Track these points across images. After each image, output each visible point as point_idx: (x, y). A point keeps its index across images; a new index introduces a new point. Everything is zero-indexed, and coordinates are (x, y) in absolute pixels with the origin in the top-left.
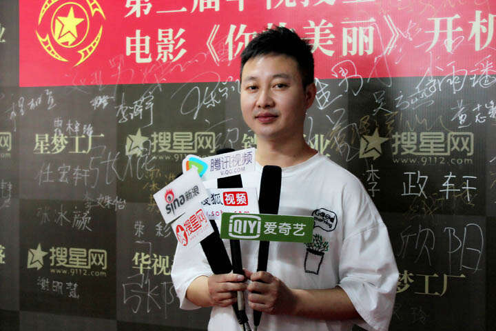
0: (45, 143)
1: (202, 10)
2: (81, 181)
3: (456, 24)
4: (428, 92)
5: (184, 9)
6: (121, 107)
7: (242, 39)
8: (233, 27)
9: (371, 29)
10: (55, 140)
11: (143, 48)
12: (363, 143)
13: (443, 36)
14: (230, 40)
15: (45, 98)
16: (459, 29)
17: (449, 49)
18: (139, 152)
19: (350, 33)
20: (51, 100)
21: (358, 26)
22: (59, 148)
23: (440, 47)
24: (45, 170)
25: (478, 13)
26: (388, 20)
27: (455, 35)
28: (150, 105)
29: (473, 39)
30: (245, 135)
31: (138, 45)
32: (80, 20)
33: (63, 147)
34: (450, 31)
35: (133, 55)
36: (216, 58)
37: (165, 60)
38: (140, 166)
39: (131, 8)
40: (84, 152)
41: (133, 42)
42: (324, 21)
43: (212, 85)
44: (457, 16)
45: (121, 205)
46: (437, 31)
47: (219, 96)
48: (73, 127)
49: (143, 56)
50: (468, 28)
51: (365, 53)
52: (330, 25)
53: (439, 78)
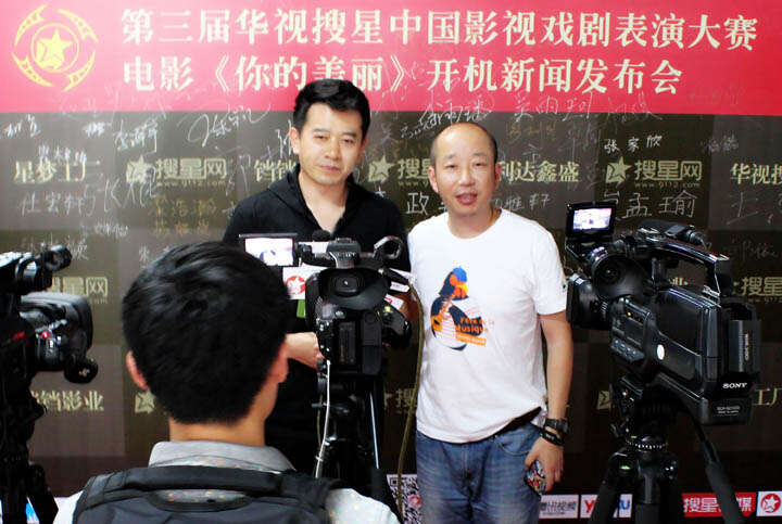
0: (28, 171)
1: (209, 39)
2: (74, 211)
3: (453, 67)
4: (429, 124)
5: (189, 39)
6: (120, 134)
7: (253, 70)
8: (243, 59)
9: (379, 68)
10: (40, 167)
11: (144, 75)
12: (372, 169)
13: (442, 77)
14: (240, 71)
15: (26, 124)
16: (456, 72)
17: (448, 88)
18: (142, 179)
19: (360, 70)
20: (34, 126)
21: (367, 64)
22: (46, 176)
23: (440, 86)
24: (29, 199)
25: (472, 59)
26: (395, 61)
27: (452, 76)
28: (154, 132)
29: (468, 81)
30: (257, 162)
31: (138, 72)
32: (68, 44)
33: (51, 176)
34: (448, 73)
35: (133, 83)
36: (225, 88)
37: (169, 88)
38: (144, 192)
39: (128, 35)
40: (77, 180)
41: (132, 68)
42: (335, 58)
43: (221, 114)
44: (454, 61)
45: (122, 232)
46: (437, 72)
47: (229, 125)
48: (63, 154)
49: (144, 83)
50: (463, 72)
51: (374, 89)
52: (341, 62)
53: (440, 113)
